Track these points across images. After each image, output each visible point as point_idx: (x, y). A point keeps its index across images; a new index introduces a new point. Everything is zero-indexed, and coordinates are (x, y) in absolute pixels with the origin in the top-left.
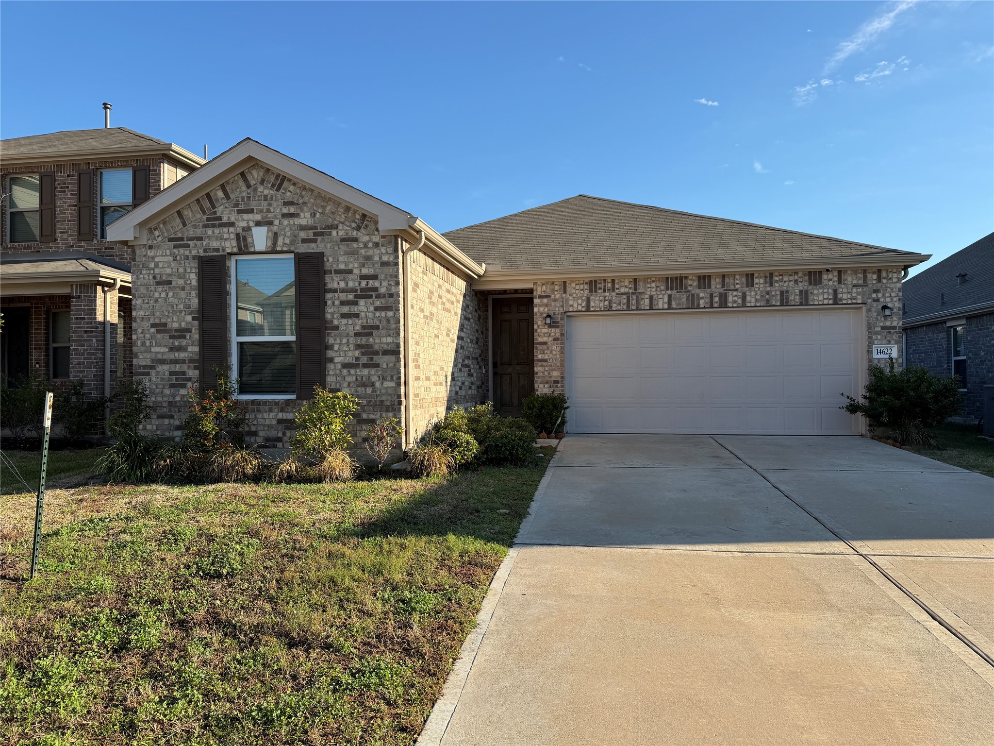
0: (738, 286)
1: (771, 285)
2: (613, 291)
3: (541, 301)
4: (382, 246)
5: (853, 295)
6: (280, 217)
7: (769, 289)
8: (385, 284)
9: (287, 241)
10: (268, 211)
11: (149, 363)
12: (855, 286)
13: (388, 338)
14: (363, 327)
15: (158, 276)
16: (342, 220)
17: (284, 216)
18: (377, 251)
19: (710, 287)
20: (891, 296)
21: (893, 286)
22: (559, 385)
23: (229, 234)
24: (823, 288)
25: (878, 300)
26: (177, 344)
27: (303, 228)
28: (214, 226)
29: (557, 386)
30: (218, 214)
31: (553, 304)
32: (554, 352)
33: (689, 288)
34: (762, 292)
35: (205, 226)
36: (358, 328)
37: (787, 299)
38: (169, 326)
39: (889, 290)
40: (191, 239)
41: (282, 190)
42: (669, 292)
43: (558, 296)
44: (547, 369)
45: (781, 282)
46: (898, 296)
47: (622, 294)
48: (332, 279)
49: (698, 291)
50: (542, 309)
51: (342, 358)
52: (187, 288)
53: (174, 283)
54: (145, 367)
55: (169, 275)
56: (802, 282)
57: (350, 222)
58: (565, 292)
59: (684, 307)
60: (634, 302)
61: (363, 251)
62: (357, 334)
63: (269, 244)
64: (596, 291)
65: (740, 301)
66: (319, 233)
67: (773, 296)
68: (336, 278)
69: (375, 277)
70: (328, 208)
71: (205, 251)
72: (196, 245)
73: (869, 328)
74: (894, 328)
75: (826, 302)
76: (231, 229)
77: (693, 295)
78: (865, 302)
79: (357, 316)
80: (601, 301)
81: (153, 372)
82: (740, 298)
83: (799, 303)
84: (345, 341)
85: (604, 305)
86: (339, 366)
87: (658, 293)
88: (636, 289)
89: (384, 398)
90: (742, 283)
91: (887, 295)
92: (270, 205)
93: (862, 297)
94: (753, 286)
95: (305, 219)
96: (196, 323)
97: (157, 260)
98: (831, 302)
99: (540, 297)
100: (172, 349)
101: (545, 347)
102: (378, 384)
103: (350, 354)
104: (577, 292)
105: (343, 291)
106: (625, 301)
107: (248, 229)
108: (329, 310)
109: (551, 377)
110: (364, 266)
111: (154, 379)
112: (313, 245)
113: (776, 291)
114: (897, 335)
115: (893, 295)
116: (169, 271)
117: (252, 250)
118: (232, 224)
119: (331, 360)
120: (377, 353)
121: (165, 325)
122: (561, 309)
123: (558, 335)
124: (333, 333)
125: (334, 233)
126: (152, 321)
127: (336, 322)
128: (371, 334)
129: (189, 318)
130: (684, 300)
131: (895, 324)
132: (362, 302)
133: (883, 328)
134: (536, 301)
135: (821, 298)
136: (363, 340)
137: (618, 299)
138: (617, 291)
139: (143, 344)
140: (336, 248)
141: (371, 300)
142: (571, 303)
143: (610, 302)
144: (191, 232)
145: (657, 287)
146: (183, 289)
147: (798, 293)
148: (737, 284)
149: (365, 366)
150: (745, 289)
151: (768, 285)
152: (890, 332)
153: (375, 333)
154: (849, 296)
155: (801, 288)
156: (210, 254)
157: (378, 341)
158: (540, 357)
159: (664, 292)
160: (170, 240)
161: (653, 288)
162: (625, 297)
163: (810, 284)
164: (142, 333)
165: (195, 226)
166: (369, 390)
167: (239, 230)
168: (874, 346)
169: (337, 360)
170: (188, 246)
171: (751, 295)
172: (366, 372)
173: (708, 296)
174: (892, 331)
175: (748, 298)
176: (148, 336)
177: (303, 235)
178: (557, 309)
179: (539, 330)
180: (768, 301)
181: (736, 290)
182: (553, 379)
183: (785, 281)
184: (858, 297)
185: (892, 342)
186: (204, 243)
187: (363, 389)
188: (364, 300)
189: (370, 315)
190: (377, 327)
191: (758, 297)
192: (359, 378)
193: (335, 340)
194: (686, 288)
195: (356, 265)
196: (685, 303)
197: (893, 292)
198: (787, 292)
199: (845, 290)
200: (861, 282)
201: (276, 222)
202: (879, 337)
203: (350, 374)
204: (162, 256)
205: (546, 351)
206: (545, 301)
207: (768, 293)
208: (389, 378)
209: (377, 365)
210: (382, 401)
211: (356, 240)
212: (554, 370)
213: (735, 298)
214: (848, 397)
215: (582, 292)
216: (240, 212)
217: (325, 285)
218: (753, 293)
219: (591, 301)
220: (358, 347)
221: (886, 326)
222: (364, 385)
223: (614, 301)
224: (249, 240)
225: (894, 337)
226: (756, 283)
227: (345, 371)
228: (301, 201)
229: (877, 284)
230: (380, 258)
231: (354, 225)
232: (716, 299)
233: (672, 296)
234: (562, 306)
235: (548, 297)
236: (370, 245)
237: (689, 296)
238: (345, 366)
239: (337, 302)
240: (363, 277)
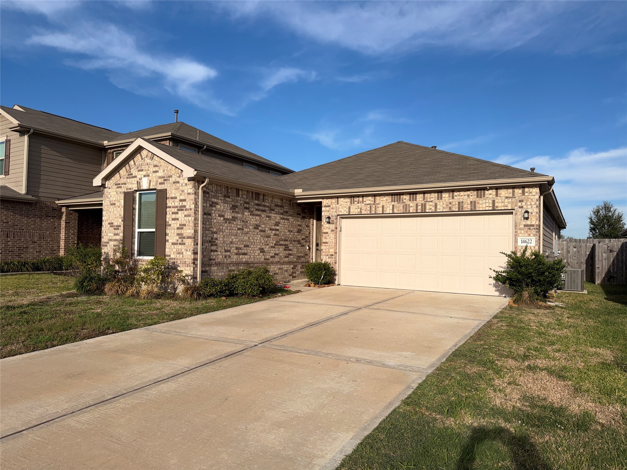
0: (432, 199)
1: (453, 198)
2: (363, 203)
3: (326, 209)
4: (188, 185)
5: (506, 204)
6: (152, 172)
7: (451, 201)
8: (189, 203)
9: (154, 184)
10: (148, 170)
11: (107, 241)
12: (507, 198)
13: (189, 230)
14: (180, 225)
15: (111, 201)
16: (174, 173)
17: (154, 172)
18: (186, 188)
19: (416, 200)
20: (531, 204)
21: (532, 197)
22: (333, 257)
23: (134, 181)
24: (486, 199)
25: (522, 207)
26: (116, 232)
27: (160, 178)
28: (130, 178)
29: (332, 258)
30: (132, 172)
31: (331, 210)
32: (331, 238)
33: (404, 201)
34: (447, 203)
35: (127, 178)
36: (178, 226)
37: (462, 207)
38: (114, 224)
39: (530, 200)
40: (122, 184)
41: (153, 160)
42: (393, 203)
43: (334, 206)
44: (327, 247)
45: (459, 196)
46: (536, 204)
47: (368, 204)
48: (169, 202)
49: (409, 202)
50: (326, 213)
51: (172, 240)
52: (120, 207)
53: (116, 204)
54: (106, 243)
55: (115, 201)
56: (472, 196)
57: (176, 174)
58: (338, 204)
59: (401, 212)
60: (374, 209)
61: (181, 188)
62: (178, 228)
63: (148, 186)
64: (354, 203)
65: (433, 208)
66: (166, 179)
67: (454, 205)
68: (171, 201)
69: (185, 200)
70: (169, 167)
71: (127, 189)
72: (124, 186)
73: (516, 226)
74: (533, 225)
75: (487, 209)
76: (136, 179)
77: (406, 205)
78: (514, 208)
79: (178, 219)
80: (356, 208)
81: (108, 245)
82: (434, 207)
83: (470, 210)
84: (173, 231)
85: (358, 211)
86: (171, 244)
87: (387, 204)
88: (375, 202)
89: (186, 260)
90: (435, 197)
91: (529, 203)
92: (149, 167)
93: (512, 205)
94: (441, 199)
95: (160, 174)
96: (123, 222)
97: (111, 194)
98: (491, 208)
99: (325, 206)
100: (115, 234)
101: (327, 235)
102: (184, 253)
103: (175, 238)
104: (344, 203)
105: (173, 207)
106: (369, 209)
107: (141, 179)
108: (168, 216)
109: (329, 252)
110: (181, 195)
111: (108, 248)
112: (163, 185)
113: (455, 202)
114: (535, 231)
115: (533, 203)
116: (115, 199)
117: (142, 188)
118: (136, 177)
119: (168, 241)
120: (184, 238)
121: (112, 223)
122: (335, 213)
123: (333, 228)
124: (169, 227)
125: (171, 179)
126: (109, 222)
127: (170, 223)
128: (182, 228)
129: (120, 220)
130: (401, 208)
131: (533, 223)
132: (180, 212)
133: (525, 226)
134: (323, 209)
135: (484, 206)
136: (179, 231)
137: (365, 207)
138: (365, 203)
139: (106, 231)
140: (171, 186)
141: (183, 212)
142: (340, 210)
143: (361, 209)
144: (122, 181)
145: (387, 200)
146: (119, 207)
147: (469, 203)
148: (432, 198)
149: (180, 244)
150: (437, 201)
151: (451, 198)
152: (530, 229)
153: (184, 227)
154: (503, 204)
155: (471, 200)
156: (128, 191)
157: (185, 232)
158: (324, 240)
159: (390, 203)
160: (116, 185)
161: (384, 200)
162: (369, 206)
163: (477, 197)
164: (105, 227)
165: (124, 178)
166: (181, 256)
167: (138, 180)
168: (519, 238)
169: (170, 241)
170: (121, 187)
171: (440, 205)
172: (180, 247)
173: (415, 205)
174: (532, 228)
175: (438, 207)
176: (107, 229)
177: (160, 181)
178: (333, 213)
179: (324, 225)
180: (450, 208)
181: (431, 201)
182: (331, 254)
183: (461, 196)
184: (509, 205)
185: (532, 235)
186: (127, 185)
187: (179, 255)
188: (180, 211)
189: (183, 219)
190: (185, 225)
191: (444, 206)
192: (178, 250)
193: (170, 231)
194: (402, 201)
195: (178, 195)
196: (402, 210)
197: (532, 201)
198: (462, 202)
199: (499, 201)
200: (511, 195)
201: (151, 175)
202: (522, 232)
203: (174, 248)
204: (113, 192)
205: (327, 238)
206: (328, 208)
207: (450, 203)
208: (188, 250)
209: (184, 244)
210: (185, 262)
211: (178, 182)
212: (331, 248)
213: (431, 207)
214: (494, 271)
215: (346, 203)
216: (139, 171)
217: (166, 204)
218: (441, 203)
219: (351, 208)
220: (178, 234)
221: (527, 225)
222: (179, 253)
223: (363, 209)
224: (141, 184)
225: (533, 232)
226: (444, 197)
227: (173, 246)
228: (159, 165)
229: (522, 197)
230: (187, 191)
231: (178, 175)
232: (420, 207)
233: (395, 206)
234: (336, 212)
235: (329, 206)
236: (184, 185)
237: (404, 205)
238: (173, 244)
239: (171, 213)
240: (181, 200)
